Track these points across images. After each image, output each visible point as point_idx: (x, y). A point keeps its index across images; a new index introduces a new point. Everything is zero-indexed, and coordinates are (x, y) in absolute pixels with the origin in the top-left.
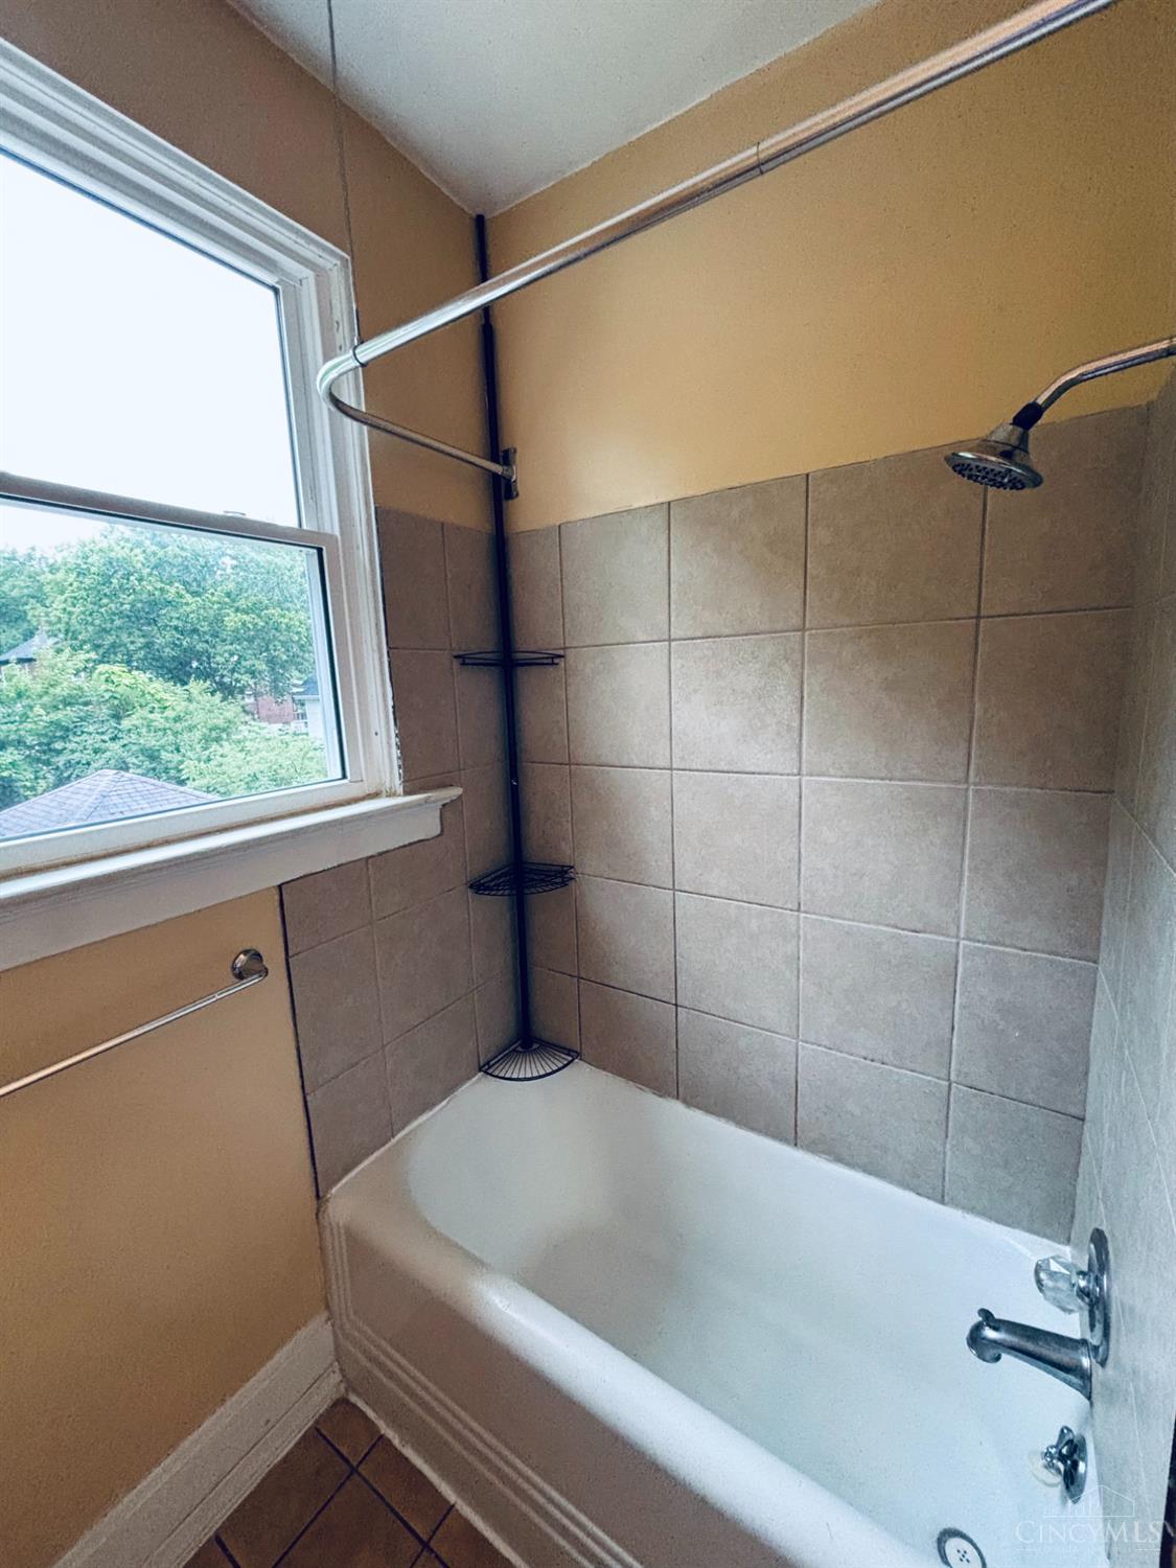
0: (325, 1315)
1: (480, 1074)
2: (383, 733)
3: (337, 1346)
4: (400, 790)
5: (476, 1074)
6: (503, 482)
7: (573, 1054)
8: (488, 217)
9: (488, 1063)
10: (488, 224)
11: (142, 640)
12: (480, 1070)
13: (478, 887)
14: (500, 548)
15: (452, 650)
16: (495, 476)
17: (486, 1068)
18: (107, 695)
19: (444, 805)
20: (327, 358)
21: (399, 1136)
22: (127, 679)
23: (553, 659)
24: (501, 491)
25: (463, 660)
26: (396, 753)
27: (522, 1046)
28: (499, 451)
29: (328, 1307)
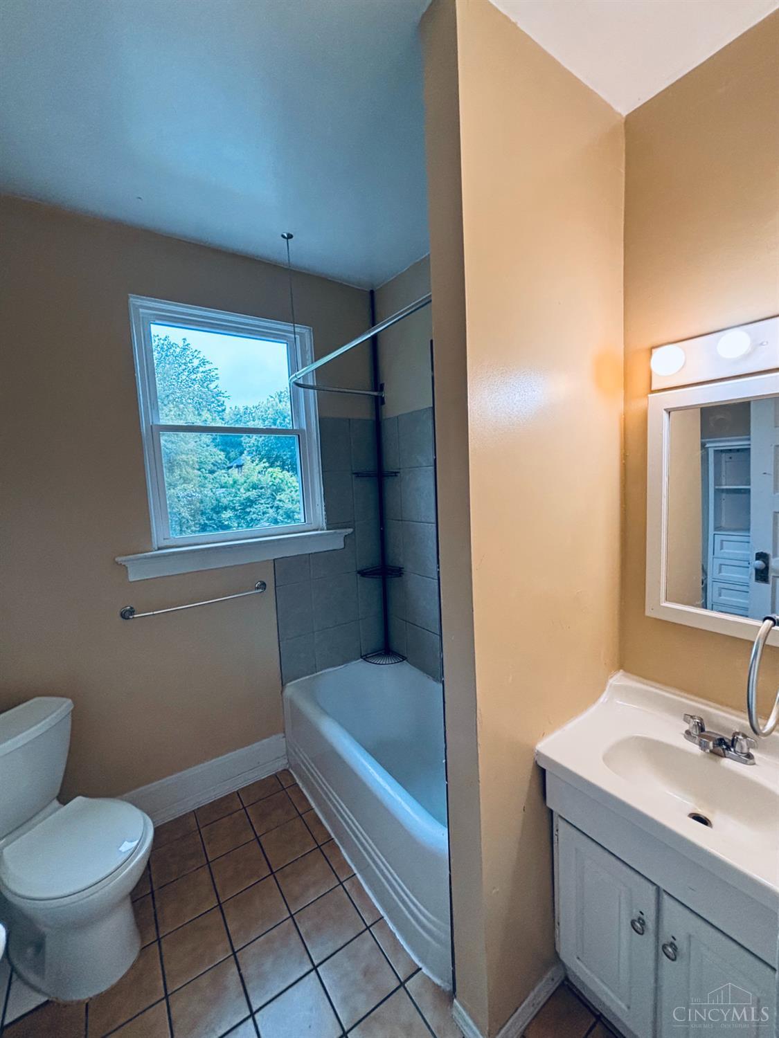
0: (283, 735)
1: (361, 659)
2: (320, 505)
3: (287, 751)
4: (325, 528)
5: (358, 659)
6: (380, 399)
7: (404, 658)
8: (374, 290)
9: (366, 655)
10: (376, 293)
11: (290, 453)
12: (362, 657)
13: (363, 573)
14: (378, 425)
15: (352, 470)
16: (376, 397)
17: (365, 658)
18: (271, 483)
19: (346, 536)
20: (303, 367)
21: (318, 673)
22: (280, 475)
23: (396, 474)
24: (379, 402)
25: (358, 475)
26: (324, 513)
27: (385, 652)
28: (378, 385)
29: (284, 732)
